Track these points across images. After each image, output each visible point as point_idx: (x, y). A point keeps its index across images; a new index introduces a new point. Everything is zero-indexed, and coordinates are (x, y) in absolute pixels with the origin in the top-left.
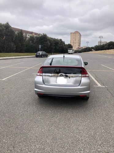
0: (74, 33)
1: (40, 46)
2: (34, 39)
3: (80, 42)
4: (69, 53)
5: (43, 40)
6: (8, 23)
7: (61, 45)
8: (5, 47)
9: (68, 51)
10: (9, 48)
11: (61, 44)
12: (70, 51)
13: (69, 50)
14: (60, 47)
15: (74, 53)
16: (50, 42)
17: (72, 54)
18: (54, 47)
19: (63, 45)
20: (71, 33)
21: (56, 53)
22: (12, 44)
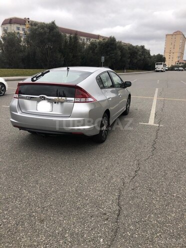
0: (172, 35)
1: (103, 58)
2: (96, 47)
3: (183, 50)
4: (157, 69)
5: (109, 49)
6: (53, 23)
7: (143, 57)
8: (48, 60)
9: (156, 66)
10: (54, 62)
11: (142, 55)
12: (159, 67)
13: (157, 64)
14: (140, 60)
15: (167, 70)
16: (121, 52)
17: (162, 71)
18: (129, 60)
19: (147, 56)
20: (166, 35)
21: (134, 70)
22: (59, 55)
